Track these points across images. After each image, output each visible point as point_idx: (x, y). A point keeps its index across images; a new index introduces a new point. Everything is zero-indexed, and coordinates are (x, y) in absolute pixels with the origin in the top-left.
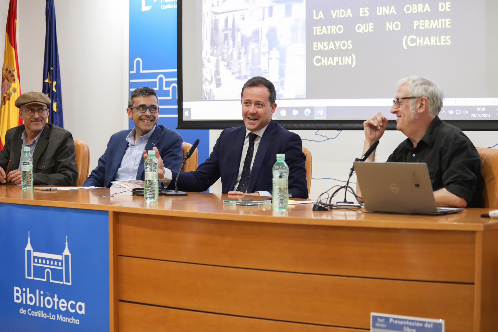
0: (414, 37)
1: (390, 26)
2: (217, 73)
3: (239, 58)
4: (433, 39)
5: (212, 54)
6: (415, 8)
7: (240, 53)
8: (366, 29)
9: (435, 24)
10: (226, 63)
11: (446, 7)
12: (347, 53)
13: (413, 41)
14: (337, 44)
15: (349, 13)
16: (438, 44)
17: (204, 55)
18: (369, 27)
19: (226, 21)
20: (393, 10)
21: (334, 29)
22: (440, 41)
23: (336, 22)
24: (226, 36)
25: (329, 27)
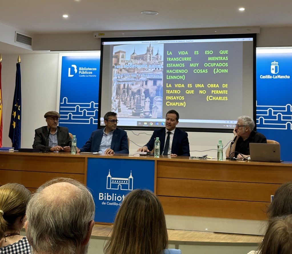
0: (212, 97)
1: (201, 92)
2: (119, 106)
3: (130, 100)
4: (220, 98)
5: (116, 98)
6: (212, 86)
7: (131, 99)
8: (190, 92)
9: (221, 92)
10: (124, 102)
11: (226, 86)
12: (182, 101)
13: (211, 98)
14: (177, 98)
15: (183, 86)
16: (222, 100)
17: (112, 98)
18: (192, 92)
19: (124, 85)
20: (203, 86)
21: (176, 92)
22: (223, 99)
23: (177, 89)
24: (124, 92)
25: (174, 91)
